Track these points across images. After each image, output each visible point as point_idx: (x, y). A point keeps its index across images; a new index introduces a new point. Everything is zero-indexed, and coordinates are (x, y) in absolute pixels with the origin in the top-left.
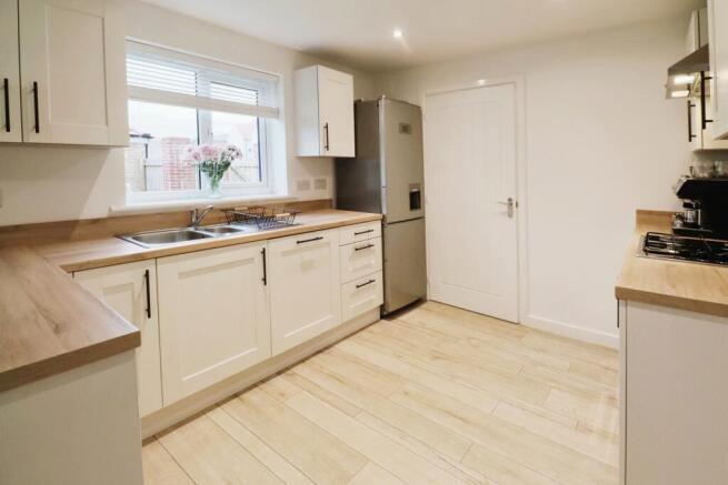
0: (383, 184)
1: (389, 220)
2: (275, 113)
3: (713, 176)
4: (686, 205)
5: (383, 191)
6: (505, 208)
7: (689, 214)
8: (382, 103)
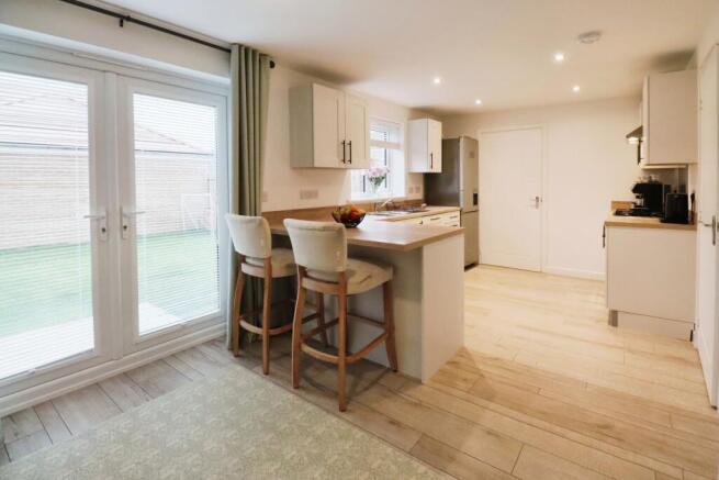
0: (462, 188)
1: (464, 211)
2: (397, 146)
3: (650, 181)
4: (637, 197)
5: (461, 193)
6: (534, 203)
7: (638, 202)
8: (462, 140)
